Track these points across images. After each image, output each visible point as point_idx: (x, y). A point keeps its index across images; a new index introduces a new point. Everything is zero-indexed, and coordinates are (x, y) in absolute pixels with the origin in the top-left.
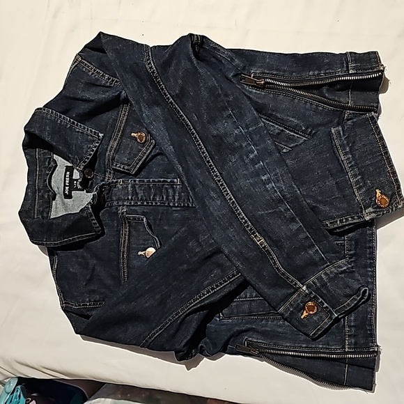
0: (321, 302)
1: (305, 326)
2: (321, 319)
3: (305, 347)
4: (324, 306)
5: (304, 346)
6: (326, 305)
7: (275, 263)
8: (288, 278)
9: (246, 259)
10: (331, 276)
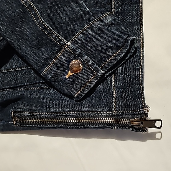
0: (87, 59)
1: (70, 86)
2: (87, 78)
3: (70, 111)
4: (90, 63)
5: (68, 110)
6: (91, 62)
7: (38, 18)
8: (51, 33)
9: (7, 18)
10: (97, 28)
